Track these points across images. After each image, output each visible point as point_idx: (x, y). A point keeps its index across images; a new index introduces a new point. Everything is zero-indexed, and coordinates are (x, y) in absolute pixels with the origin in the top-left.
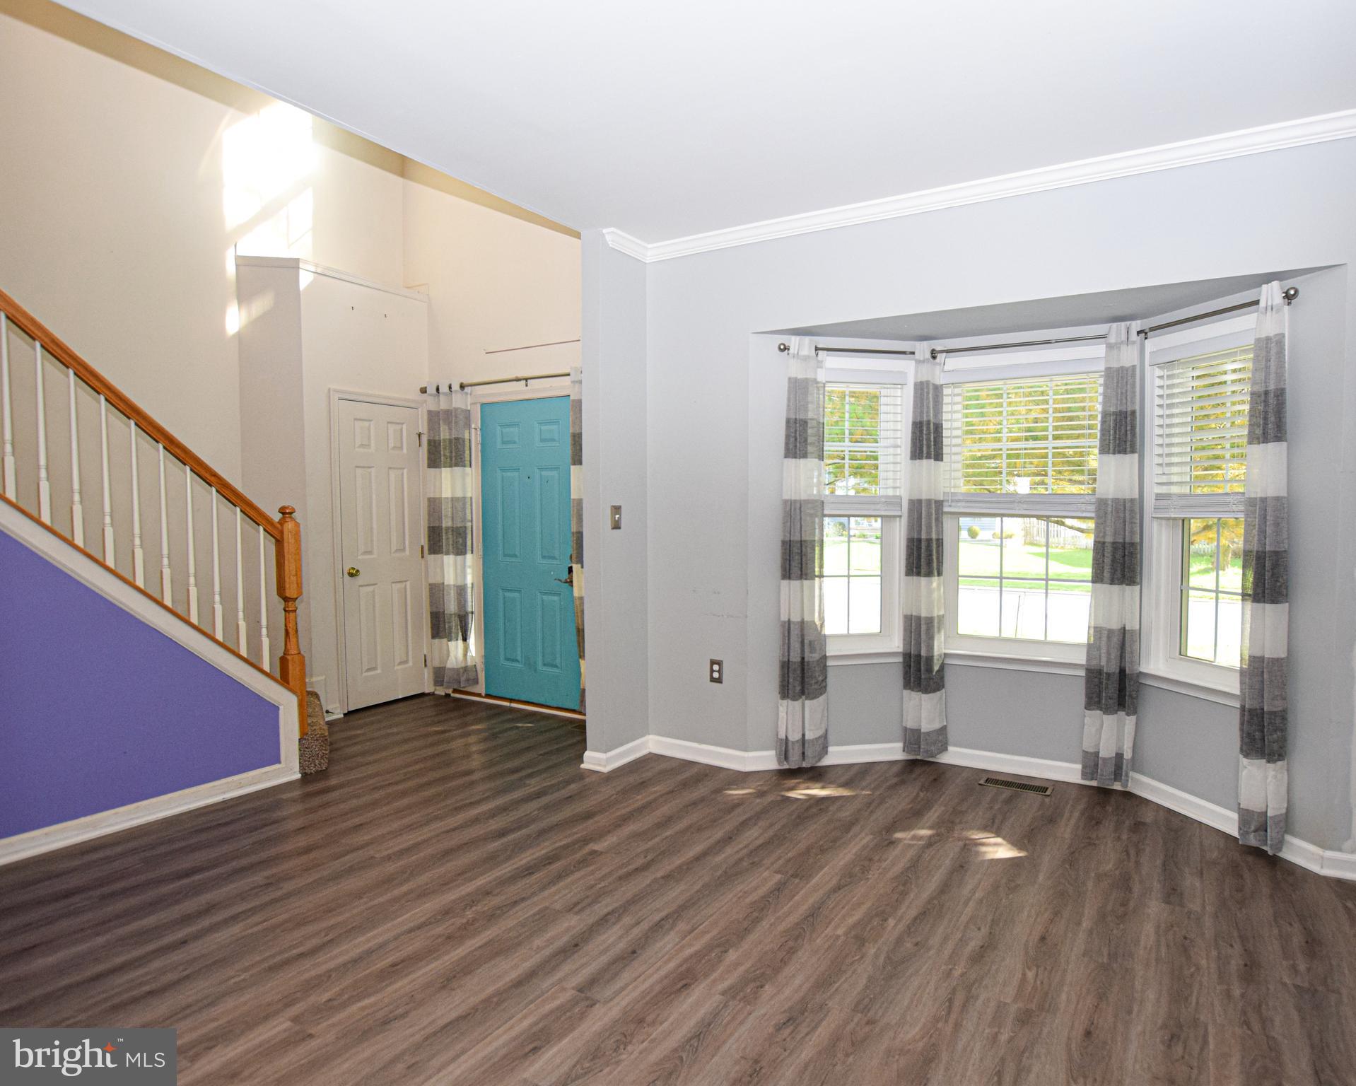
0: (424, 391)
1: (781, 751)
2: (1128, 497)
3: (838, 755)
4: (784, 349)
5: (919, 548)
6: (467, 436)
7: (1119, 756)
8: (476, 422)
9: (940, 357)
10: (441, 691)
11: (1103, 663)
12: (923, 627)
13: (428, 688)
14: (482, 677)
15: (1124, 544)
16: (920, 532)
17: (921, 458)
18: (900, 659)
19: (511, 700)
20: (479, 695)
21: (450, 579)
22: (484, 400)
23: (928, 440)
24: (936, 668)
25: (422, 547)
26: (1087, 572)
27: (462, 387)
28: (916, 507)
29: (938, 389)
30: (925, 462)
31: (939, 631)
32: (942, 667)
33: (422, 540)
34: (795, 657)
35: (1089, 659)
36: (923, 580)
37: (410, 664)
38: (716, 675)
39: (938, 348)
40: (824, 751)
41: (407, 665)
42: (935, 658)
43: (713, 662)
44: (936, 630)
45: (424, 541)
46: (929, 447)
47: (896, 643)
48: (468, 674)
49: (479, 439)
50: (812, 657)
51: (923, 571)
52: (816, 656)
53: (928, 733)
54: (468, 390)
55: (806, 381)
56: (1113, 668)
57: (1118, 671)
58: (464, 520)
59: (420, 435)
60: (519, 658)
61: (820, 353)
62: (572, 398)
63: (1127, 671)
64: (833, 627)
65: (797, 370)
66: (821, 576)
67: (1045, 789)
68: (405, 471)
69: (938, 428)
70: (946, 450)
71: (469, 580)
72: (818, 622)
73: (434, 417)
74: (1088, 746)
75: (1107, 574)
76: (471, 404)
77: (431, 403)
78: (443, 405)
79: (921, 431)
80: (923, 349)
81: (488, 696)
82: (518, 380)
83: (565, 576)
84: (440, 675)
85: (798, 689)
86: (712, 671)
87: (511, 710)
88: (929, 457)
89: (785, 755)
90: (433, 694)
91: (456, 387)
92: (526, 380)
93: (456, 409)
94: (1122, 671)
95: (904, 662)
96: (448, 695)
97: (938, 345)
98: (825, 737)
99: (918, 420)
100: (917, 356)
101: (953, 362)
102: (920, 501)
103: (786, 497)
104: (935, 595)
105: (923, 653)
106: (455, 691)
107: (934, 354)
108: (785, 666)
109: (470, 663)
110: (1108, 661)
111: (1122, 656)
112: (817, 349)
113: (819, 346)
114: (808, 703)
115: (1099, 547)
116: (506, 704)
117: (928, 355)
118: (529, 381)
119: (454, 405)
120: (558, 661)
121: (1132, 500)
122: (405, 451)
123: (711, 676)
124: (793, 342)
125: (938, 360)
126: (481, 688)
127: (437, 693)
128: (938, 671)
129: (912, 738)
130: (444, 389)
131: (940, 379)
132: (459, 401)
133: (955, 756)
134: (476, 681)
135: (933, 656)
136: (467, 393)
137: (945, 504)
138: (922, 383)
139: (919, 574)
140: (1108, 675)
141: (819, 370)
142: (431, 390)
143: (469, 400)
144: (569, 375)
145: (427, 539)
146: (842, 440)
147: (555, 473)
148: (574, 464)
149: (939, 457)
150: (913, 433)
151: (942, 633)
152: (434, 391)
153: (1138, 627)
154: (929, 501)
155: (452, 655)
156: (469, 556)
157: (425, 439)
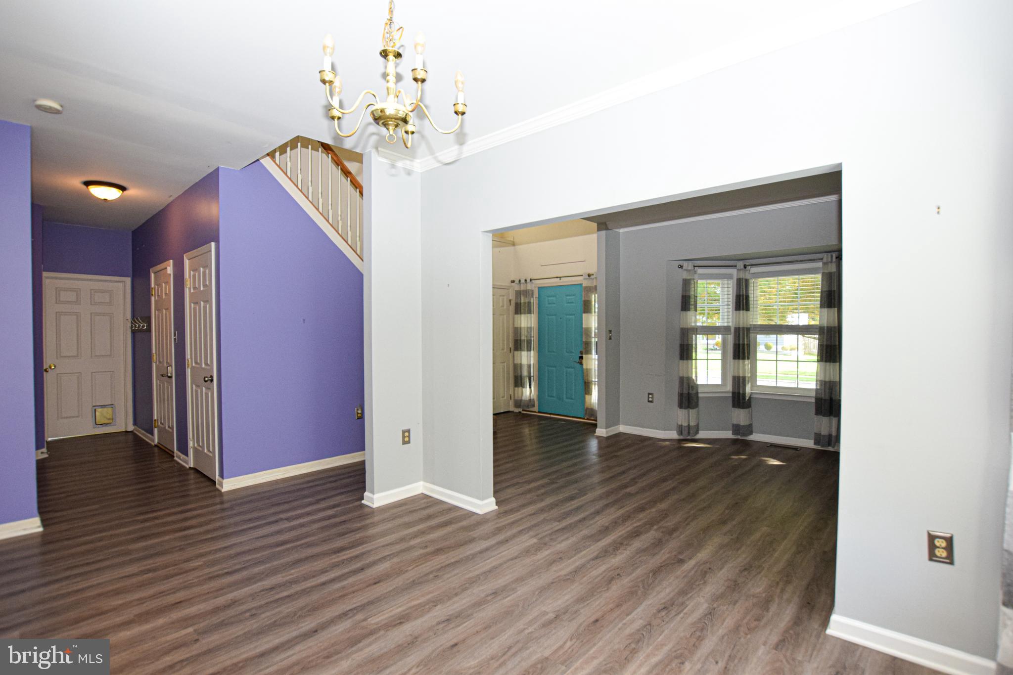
0: (513, 282)
1: (679, 430)
2: (832, 326)
3: (702, 435)
4: (681, 267)
5: (739, 348)
6: (532, 301)
7: (830, 436)
8: (536, 294)
9: (748, 268)
10: (517, 410)
11: (823, 396)
12: (741, 381)
13: (512, 408)
14: (536, 403)
15: (831, 346)
16: (739, 341)
17: (740, 310)
18: (730, 395)
19: (550, 414)
20: (535, 412)
21: (524, 361)
22: (540, 286)
23: (743, 303)
24: (747, 398)
25: (510, 348)
26: (815, 358)
27: (531, 280)
28: (738, 330)
29: (747, 281)
30: (741, 312)
31: (748, 383)
32: (750, 398)
33: (510, 345)
34: (685, 391)
35: (816, 394)
36: (741, 361)
37: (505, 398)
38: (650, 399)
39: (747, 264)
40: (697, 432)
41: (504, 398)
42: (747, 395)
43: (649, 394)
44: (747, 382)
45: (511, 345)
46: (743, 305)
47: (729, 388)
48: (530, 403)
49: (537, 302)
50: (693, 392)
51: (741, 358)
52: (694, 391)
53: (743, 426)
54: (533, 281)
55: (690, 280)
56: (827, 397)
57: (829, 398)
58: (531, 337)
59: (510, 301)
60: (554, 395)
61: (695, 268)
62: (583, 285)
63: (834, 399)
64: (701, 381)
65: (685, 275)
66: (696, 359)
67: (797, 449)
68: (505, 316)
69: (747, 297)
70: (751, 306)
71: (532, 363)
72: (694, 378)
73: (519, 293)
74: (816, 431)
75: (824, 359)
76: (534, 287)
77: (517, 288)
78: (523, 288)
79: (740, 299)
80: (740, 264)
81: (539, 412)
82: (557, 278)
83: (578, 360)
84: (518, 403)
85: (687, 404)
86: (649, 398)
87: (550, 418)
88: (743, 310)
89: (680, 432)
90: (513, 412)
91: (528, 281)
92: (560, 277)
93: (529, 290)
94: (831, 399)
95: (732, 396)
96: (520, 412)
97: (748, 262)
98: (698, 425)
99: (738, 294)
100: (738, 267)
101: (754, 270)
102: (739, 328)
103: (681, 327)
104: (747, 367)
105: (741, 392)
106: (523, 410)
107: (745, 266)
108: (681, 395)
109: (532, 398)
110: (825, 394)
111: (831, 393)
112: (694, 266)
113: (695, 265)
114: (691, 410)
115: (821, 347)
116: (549, 416)
117: (742, 267)
118: (561, 278)
119: (528, 288)
120: (573, 397)
121: (835, 327)
122: (505, 307)
123: (648, 399)
124: (685, 264)
125: (747, 268)
126: (536, 409)
127: (515, 411)
128: (748, 400)
129: (737, 429)
130: (523, 281)
131: (748, 276)
132: (529, 286)
133: (755, 437)
134: (533, 406)
135: (745, 393)
136: (532, 283)
137: (751, 329)
138: (740, 279)
139: (739, 359)
140: (825, 400)
141: (695, 275)
142: (517, 281)
143: (533, 286)
144: (582, 276)
145: (513, 343)
146: (704, 303)
147: (573, 317)
148: (584, 313)
149: (748, 309)
150: (736, 299)
151: (750, 384)
152: (518, 282)
153: (838, 380)
154: (743, 328)
155: (524, 394)
156: (532, 352)
157: (513, 302)
